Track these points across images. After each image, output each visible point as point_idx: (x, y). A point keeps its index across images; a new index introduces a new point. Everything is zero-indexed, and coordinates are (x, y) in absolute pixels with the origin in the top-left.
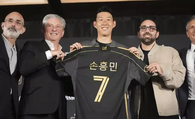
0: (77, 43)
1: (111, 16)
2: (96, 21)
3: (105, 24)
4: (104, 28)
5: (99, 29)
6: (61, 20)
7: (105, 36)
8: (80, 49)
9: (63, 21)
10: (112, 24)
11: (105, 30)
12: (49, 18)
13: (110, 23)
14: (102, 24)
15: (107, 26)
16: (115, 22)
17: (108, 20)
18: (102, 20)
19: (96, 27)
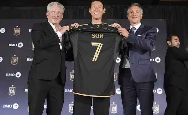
0: (76, 23)
1: (102, 4)
2: (90, 8)
3: (97, 10)
4: (96, 13)
5: (93, 14)
6: (61, 6)
7: (97, 19)
8: (78, 27)
9: (63, 7)
10: (103, 11)
11: (97, 15)
12: (52, 5)
13: (101, 10)
14: (94, 10)
15: (99, 12)
16: (105, 9)
17: (99, 7)
18: (94, 7)
19: (90, 13)
